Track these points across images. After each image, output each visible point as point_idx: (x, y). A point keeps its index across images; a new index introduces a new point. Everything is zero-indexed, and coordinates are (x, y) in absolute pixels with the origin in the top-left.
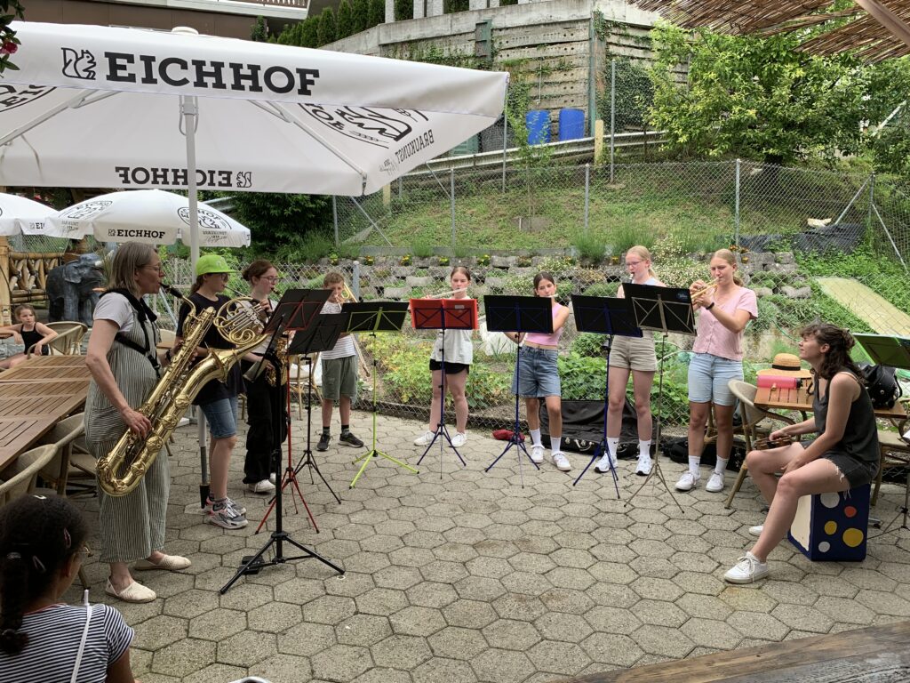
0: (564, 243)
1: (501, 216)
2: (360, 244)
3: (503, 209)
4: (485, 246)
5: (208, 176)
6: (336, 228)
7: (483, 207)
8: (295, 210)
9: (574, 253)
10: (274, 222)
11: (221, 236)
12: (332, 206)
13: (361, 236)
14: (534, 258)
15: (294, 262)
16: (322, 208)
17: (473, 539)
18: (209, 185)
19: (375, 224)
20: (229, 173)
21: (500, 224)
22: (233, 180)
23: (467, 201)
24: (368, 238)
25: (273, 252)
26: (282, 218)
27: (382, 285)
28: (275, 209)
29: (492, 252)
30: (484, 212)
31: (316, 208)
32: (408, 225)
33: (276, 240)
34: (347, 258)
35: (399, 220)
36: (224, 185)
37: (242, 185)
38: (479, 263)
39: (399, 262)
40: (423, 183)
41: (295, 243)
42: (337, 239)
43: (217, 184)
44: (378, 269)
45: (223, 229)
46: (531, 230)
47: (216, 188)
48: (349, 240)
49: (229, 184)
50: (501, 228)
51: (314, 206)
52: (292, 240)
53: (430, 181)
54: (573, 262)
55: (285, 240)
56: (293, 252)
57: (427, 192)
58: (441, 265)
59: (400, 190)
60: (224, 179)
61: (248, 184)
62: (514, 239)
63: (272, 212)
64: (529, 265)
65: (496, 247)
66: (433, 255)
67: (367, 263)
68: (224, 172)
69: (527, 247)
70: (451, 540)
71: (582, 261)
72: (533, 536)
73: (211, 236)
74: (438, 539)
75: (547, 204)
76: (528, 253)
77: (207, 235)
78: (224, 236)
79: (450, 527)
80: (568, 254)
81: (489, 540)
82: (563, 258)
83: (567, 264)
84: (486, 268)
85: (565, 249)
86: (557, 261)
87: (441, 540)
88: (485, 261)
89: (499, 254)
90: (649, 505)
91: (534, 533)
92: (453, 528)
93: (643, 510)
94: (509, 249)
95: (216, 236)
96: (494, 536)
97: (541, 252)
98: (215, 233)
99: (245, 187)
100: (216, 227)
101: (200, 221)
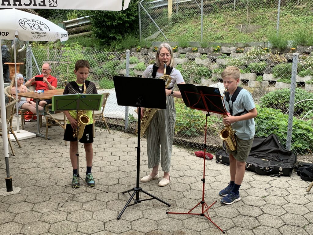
0: (265, 39)
1: (231, 24)
2: (153, 40)
3: (233, 20)
4: (219, 41)
6: (141, 32)
7: (221, 19)
8: (119, 22)
9: (269, 45)
10: (110, 28)
11: (42, 35)
12: (138, 20)
13: (153, 36)
14: (245, 48)
15: (119, 50)
16: (134, 20)
17: (148, 229)
18: (34, 5)
19: (161, 30)
21: (229, 29)
22: (47, 3)
23: (213, 16)
24: (158, 37)
25: (109, 44)
26: (112, 27)
28: (108, 21)
29: (223, 45)
30: (223, 22)
31: (130, 21)
32: (180, 29)
33: (109, 38)
34: (145, 48)
35: (175, 27)
36: (42, 5)
37: (52, 5)
38: (214, 51)
40: (190, 6)
41: (119, 39)
42: (141, 38)
43: (38, 5)
45: (44, 30)
46: (247, 32)
48: (148, 38)
49: (45, 5)
51: (128, 19)
53: (194, 5)
54: (267, 51)
55: (114, 39)
56: (118, 44)
57: (192, 11)
58: (193, 52)
59: (177, 11)
60: (41, 2)
61: (55, 5)
62: (237, 37)
63: (107, 23)
64: (242, 52)
65: (224, 41)
66: (190, 46)
69: (243, 42)
70: (135, 228)
71: (273, 50)
72: (188, 230)
73: (36, 35)
74: (126, 226)
75: (259, 17)
76: (243, 45)
77: (34, 34)
78: (44, 35)
79: (139, 218)
80: (266, 46)
81: (158, 230)
82: (262, 48)
83: (264, 52)
84: (218, 54)
85: (264, 43)
86: (259, 50)
87: (128, 227)
88: (217, 50)
89: (226, 46)
90: (275, 212)
91: (190, 227)
92: (140, 219)
93: (269, 216)
94: (232, 43)
95: (39, 35)
96: (163, 227)
97: (250, 44)
98: (39, 33)
99: (53, 6)
100: (40, 30)
101: (32, 26)
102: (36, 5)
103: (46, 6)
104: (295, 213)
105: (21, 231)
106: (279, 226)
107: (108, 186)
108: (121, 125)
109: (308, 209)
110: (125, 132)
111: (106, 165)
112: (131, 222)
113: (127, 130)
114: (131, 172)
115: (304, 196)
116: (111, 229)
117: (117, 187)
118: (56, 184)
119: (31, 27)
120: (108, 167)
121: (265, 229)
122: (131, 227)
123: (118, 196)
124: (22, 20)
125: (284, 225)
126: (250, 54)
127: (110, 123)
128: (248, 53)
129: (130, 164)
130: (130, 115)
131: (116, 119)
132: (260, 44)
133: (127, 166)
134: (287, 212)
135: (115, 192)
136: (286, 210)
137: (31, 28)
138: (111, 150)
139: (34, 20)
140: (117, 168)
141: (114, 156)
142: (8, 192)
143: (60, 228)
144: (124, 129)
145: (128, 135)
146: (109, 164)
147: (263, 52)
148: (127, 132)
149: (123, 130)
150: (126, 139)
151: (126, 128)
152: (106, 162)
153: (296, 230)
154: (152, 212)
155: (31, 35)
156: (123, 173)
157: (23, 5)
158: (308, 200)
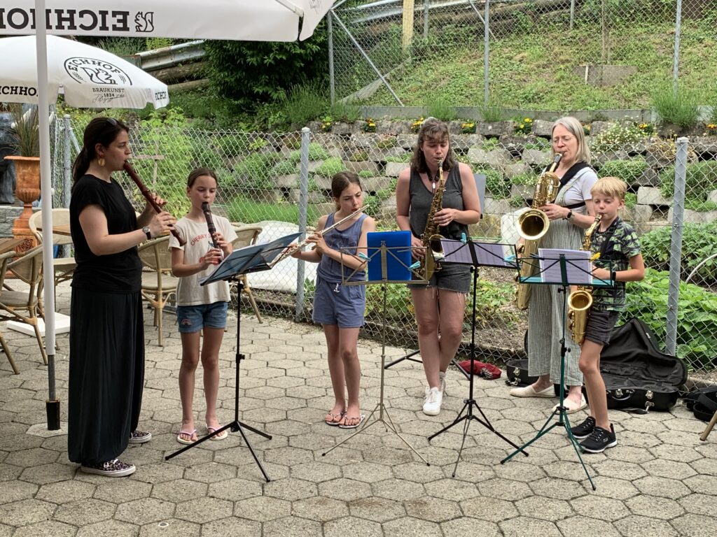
0: (646, 102)
1: (563, 62)
2: (364, 101)
3: (568, 53)
4: (531, 105)
5: (99, 17)
6: (332, 81)
7: (538, 50)
8: (279, 57)
9: (654, 118)
10: (254, 73)
11: (116, 94)
12: (328, 51)
13: (365, 92)
14: (594, 123)
15: (276, 126)
16: (318, 53)
17: (353, 495)
18: (101, 29)
19: (383, 78)
20: (125, 14)
21: (558, 76)
22: (131, 23)
23: (516, 43)
24: (375, 94)
25: (252, 113)
26: (261, 69)
27: (385, 159)
28: (252, 56)
29: (538, 115)
30: (541, 56)
31: (306, 54)
32: (432, 76)
33: (254, 97)
34: (342, 121)
35: (421, 70)
36: (120, 29)
37: (142, 29)
38: (517, 129)
39: (409, 128)
40: (458, 17)
41: (279, 101)
42: (333, 97)
43: (111, 28)
44: (381, 137)
45: (120, 84)
46: (601, 83)
47: (110, 33)
48: (352, 97)
49: (125, 28)
50: (559, 81)
51: (302, 51)
52: (275, 96)
53: (467, 15)
54: (649, 130)
55: (266, 98)
56: (275, 113)
57: (462, 30)
58: (465, 132)
59: (426, 29)
60: (119, 21)
61: (150, 28)
62: (575, 96)
63: (249, 60)
65: (542, 107)
66: (456, 118)
67: (368, 129)
68: (119, 13)
69: (589, 108)
70: (325, 493)
71: (662, 129)
72: (435, 499)
73: (102, 93)
74: (308, 490)
75: (632, 46)
76: (589, 116)
77: (98, 93)
78: (120, 94)
79: (333, 477)
80: (647, 118)
81: (374, 498)
82: (636, 125)
83: (641, 133)
84: (526, 137)
85: (643, 111)
86: (626, 128)
87: (311, 492)
88: (525, 127)
89: (546, 117)
90: (621, 473)
91: (438, 495)
92: (335, 479)
93: (609, 479)
94: (563, 110)
95: (109, 94)
96: (383, 493)
97: (608, 115)
98: (108, 90)
99: (144, 31)
100: (111, 83)
101: (92, 75)
102: (107, 29)
103: (128, 29)
104: (665, 475)
105: (93, 495)
106: (627, 496)
107: (265, 424)
108: (287, 304)
109: (695, 470)
110: (297, 320)
111: (256, 386)
112: (317, 484)
113: (301, 315)
114: (314, 400)
115: (694, 448)
116: (277, 494)
117: (284, 425)
118: (152, 418)
119: (91, 77)
120: (261, 388)
121: (597, 500)
122: (318, 492)
123: (288, 441)
124: (71, 61)
125: (638, 495)
126: (605, 138)
127: (261, 299)
128: (601, 136)
129: (310, 384)
130: (307, 280)
131: (275, 292)
132: (631, 113)
133: (305, 388)
134: (649, 474)
135: (281, 435)
136: (647, 470)
137: (91, 79)
138: (266, 356)
139: (96, 62)
140: (283, 391)
141: (274, 369)
142: (51, 431)
143: (172, 491)
144: (294, 313)
145: (303, 328)
146: (263, 383)
147: (639, 135)
148: (301, 322)
149: (291, 317)
150: (299, 336)
151: (298, 313)
152: (255, 380)
153: (659, 503)
154: (359, 468)
155: (92, 96)
156: (296, 400)
157: (78, 28)
158: (699, 455)
